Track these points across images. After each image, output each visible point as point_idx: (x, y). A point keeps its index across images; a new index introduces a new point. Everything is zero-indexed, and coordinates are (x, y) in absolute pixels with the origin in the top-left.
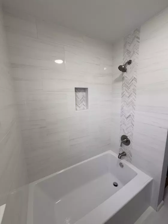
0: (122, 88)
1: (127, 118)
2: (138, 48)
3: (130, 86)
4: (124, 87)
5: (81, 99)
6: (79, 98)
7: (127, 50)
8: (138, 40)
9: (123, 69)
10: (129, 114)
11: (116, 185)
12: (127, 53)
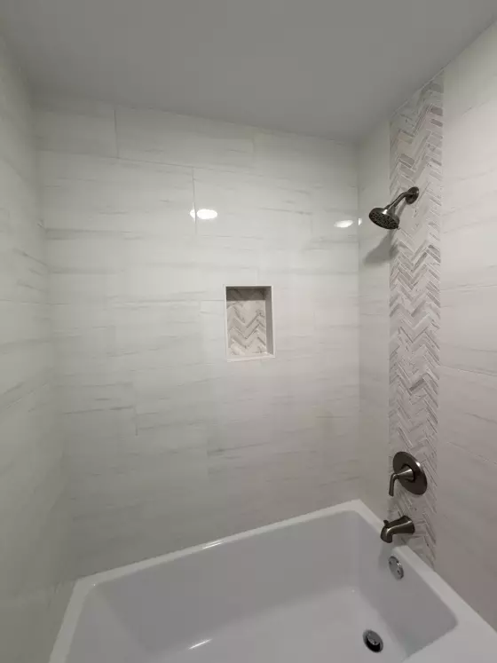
0: (392, 282)
1: (412, 389)
2: (439, 144)
3: (418, 275)
4: (397, 280)
5: (250, 320)
6: (243, 320)
7: (404, 156)
8: (437, 118)
9: (384, 219)
10: (416, 377)
11: (375, 647)
12: (402, 168)
